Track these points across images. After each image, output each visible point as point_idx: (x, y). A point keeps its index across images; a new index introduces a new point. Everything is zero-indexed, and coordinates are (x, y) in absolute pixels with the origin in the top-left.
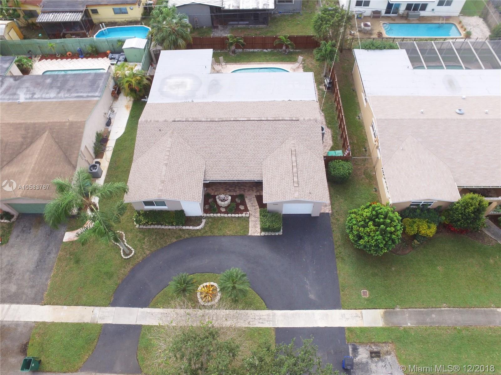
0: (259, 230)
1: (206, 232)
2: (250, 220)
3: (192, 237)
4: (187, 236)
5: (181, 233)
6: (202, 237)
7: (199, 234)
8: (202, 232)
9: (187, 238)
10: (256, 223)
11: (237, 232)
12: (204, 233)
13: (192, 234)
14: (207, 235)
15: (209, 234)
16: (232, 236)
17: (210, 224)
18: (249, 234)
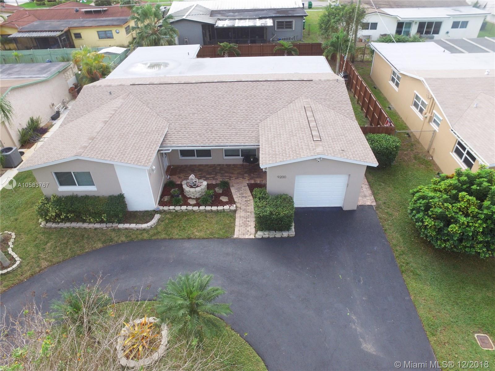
0: (253, 230)
1: (158, 233)
2: (237, 215)
3: (132, 241)
4: (123, 239)
5: (113, 234)
6: (149, 240)
7: (146, 236)
8: (151, 233)
9: (123, 243)
10: (248, 220)
11: (212, 233)
12: (154, 235)
13: (133, 237)
14: (159, 237)
15: (163, 236)
16: (203, 238)
17: (167, 221)
18: (235, 236)
